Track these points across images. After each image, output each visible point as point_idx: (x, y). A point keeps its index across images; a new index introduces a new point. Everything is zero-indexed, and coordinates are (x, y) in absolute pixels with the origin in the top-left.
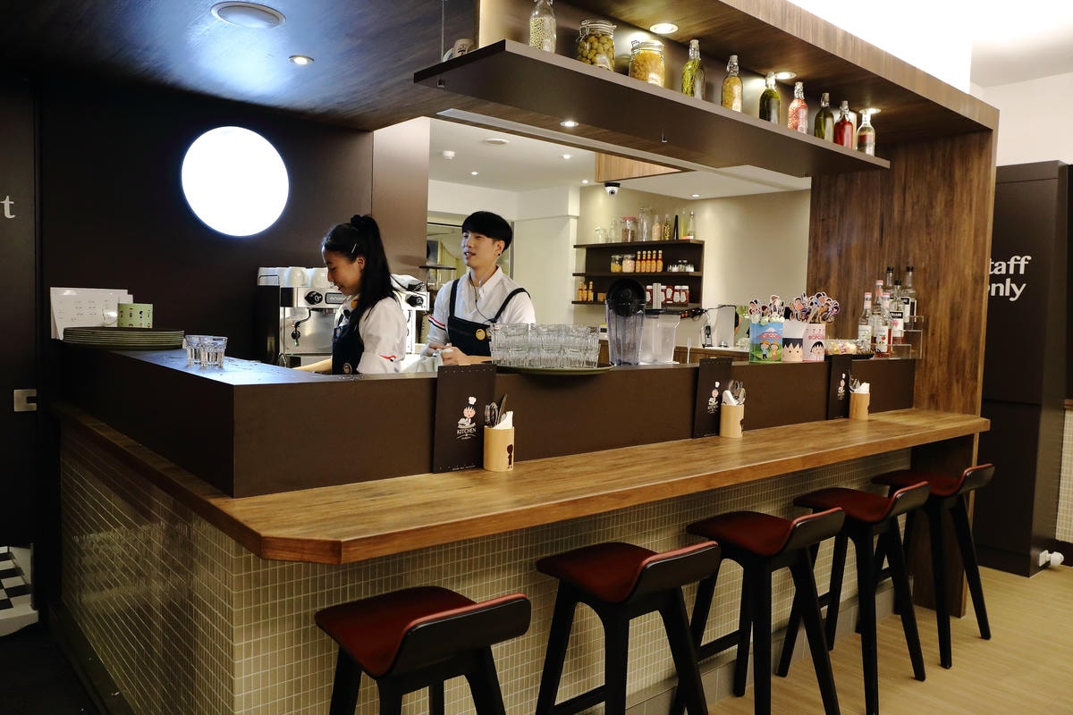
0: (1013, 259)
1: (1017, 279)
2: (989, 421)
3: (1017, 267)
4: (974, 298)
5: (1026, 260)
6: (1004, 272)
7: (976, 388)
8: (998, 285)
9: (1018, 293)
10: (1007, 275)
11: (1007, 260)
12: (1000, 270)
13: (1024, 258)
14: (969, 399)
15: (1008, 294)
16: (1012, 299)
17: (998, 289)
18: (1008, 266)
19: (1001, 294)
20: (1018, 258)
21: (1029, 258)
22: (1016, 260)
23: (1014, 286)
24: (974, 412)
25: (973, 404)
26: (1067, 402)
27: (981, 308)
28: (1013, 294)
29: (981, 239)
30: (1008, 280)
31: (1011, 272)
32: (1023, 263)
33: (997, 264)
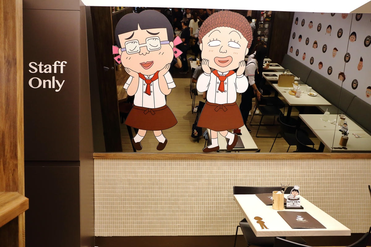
0: (55, 63)
1: (59, 76)
2: (28, 199)
3: (59, 68)
4: (8, 80)
5: (64, 64)
6: (50, 71)
7: (16, 166)
8: (47, 81)
9: (60, 86)
10: (53, 74)
11: (52, 64)
12: (48, 70)
13: (62, 63)
14: (11, 177)
15: (54, 87)
16: (57, 91)
17: (47, 83)
18: (53, 68)
19: (50, 87)
20: (59, 62)
21: (66, 63)
22: (57, 64)
23: (57, 81)
24: (16, 189)
25: (15, 182)
26: (94, 154)
27: (15, 90)
28: (57, 87)
29: (11, 23)
30: (54, 78)
31: (55, 72)
32: (62, 66)
33: (45, 66)
